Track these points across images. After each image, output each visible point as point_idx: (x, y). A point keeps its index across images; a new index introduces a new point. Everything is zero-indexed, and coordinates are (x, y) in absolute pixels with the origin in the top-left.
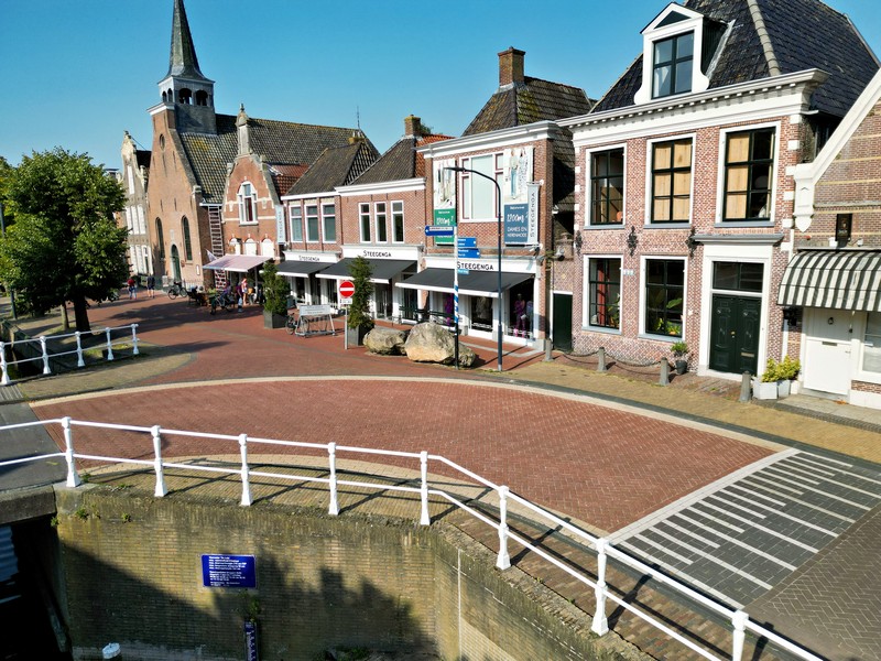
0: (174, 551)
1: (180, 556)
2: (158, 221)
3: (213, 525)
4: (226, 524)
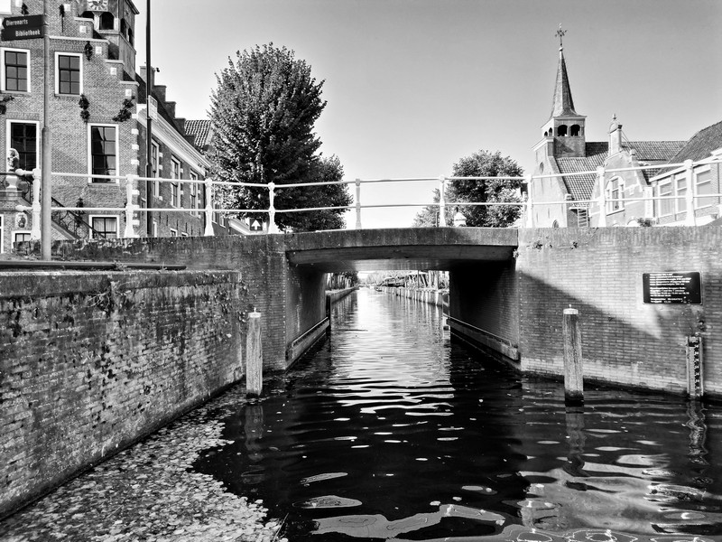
0: (615, 271)
1: (620, 275)
3: (655, 244)
4: (670, 242)
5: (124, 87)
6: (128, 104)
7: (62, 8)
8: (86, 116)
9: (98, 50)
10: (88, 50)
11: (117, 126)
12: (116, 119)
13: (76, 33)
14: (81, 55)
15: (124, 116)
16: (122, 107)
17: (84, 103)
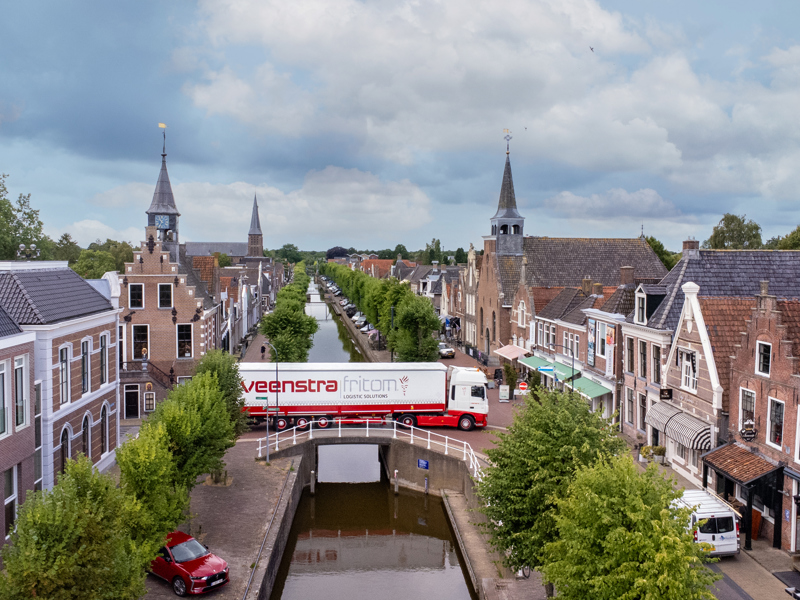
0: (413, 457)
2: (482, 309)
5: (197, 301)
6: (199, 311)
7: (162, 258)
8: (175, 320)
9: (182, 281)
10: (176, 281)
11: (192, 324)
12: (192, 321)
13: (170, 272)
14: (172, 285)
15: (196, 318)
16: (195, 313)
17: (174, 312)
